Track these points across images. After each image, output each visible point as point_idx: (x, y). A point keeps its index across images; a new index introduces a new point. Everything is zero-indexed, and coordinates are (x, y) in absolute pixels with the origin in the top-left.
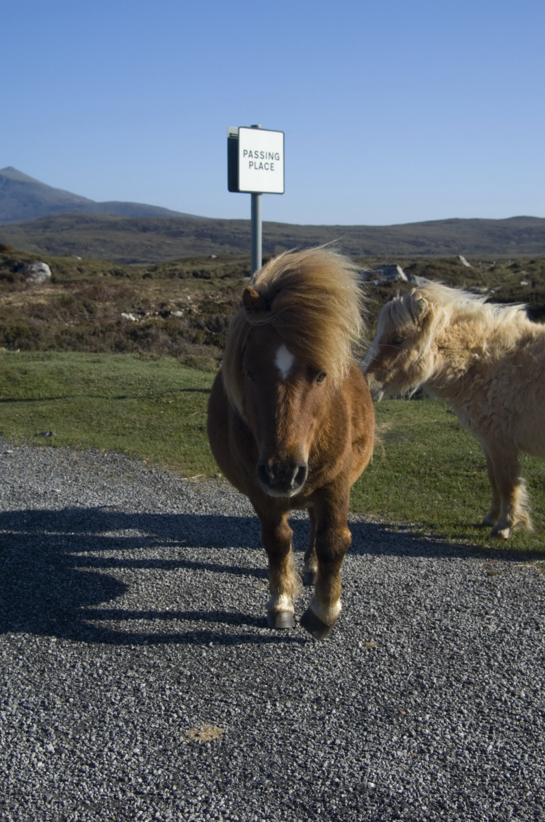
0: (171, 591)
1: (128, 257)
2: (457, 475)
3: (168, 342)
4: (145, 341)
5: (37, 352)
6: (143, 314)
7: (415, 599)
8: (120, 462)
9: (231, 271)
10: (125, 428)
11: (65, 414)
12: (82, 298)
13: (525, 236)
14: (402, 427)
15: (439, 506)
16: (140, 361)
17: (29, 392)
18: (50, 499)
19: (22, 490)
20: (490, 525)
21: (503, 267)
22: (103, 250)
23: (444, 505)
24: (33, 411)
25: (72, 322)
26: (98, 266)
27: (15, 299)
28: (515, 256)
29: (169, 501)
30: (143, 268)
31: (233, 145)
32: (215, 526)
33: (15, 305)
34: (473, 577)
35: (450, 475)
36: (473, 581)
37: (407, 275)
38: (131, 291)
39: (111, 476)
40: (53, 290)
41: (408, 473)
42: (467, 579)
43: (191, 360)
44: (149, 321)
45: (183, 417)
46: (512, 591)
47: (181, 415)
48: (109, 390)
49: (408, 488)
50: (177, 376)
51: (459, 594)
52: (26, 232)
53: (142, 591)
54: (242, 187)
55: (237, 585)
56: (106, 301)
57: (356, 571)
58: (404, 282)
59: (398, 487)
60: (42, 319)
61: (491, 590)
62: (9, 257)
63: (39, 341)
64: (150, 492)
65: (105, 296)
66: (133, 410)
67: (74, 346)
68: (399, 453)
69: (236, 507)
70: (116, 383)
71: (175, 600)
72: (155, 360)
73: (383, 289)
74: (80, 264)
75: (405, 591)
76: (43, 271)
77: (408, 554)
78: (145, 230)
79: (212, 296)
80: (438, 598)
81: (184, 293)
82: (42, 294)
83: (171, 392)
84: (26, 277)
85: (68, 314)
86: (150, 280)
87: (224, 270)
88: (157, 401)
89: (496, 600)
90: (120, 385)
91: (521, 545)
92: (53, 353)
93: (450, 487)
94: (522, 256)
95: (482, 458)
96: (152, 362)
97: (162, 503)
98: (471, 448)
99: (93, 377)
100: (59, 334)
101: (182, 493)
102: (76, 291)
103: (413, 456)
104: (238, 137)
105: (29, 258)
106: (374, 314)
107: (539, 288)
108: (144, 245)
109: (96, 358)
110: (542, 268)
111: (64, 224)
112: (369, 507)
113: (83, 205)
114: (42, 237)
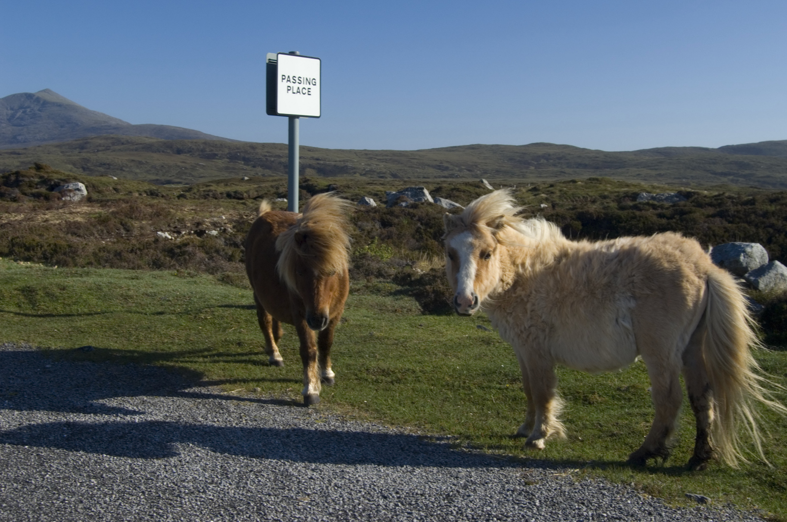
0: (215, 504)
1: (163, 178)
2: (490, 387)
3: (205, 260)
4: (182, 258)
5: (75, 269)
6: (179, 232)
7: (456, 509)
9: (264, 192)
10: (163, 343)
11: (104, 330)
12: (118, 216)
13: (542, 161)
14: (435, 342)
15: (474, 417)
16: (177, 278)
17: (67, 307)
20: (525, 436)
21: (524, 190)
22: (138, 171)
23: (478, 417)
24: (72, 327)
25: (108, 240)
26: (133, 186)
27: (51, 217)
28: (534, 180)
29: (209, 415)
30: (178, 188)
31: (272, 69)
32: (256, 440)
33: (52, 222)
34: (511, 487)
35: (483, 388)
36: (512, 491)
37: (433, 197)
38: (167, 210)
40: (90, 209)
41: (443, 386)
42: (506, 489)
43: (228, 277)
44: (186, 239)
45: (221, 333)
46: (550, 499)
47: (219, 330)
48: (147, 306)
49: (444, 401)
50: (214, 292)
51: (499, 503)
52: (62, 152)
53: (186, 504)
54: (280, 111)
55: (280, 497)
56: (142, 220)
57: (397, 482)
58: (430, 204)
59: (433, 400)
60: (79, 236)
61: (530, 499)
62: (46, 176)
63: (76, 258)
64: (191, 406)
65: (142, 215)
66: (172, 325)
67: (112, 263)
68: (434, 367)
69: (276, 421)
70: (154, 299)
71: (220, 513)
72: (192, 277)
73: (411, 210)
74: (116, 184)
75: (446, 501)
76: (79, 190)
77: (447, 465)
78: (179, 152)
79: (246, 216)
80: (479, 507)
81: (219, 213)
82: (78, 212)
83: (209, 308)
84: (63, 197)
85: (105, 231)
86: (185, 200)
87: (257, 191)
88: (195, 317)
89: (535, 508)
90: (158, 301)
91: (555, 455)
92: (92, 269)
93: (484, 399)
94: (541, 180)
95: (514, 371)
96: (189, 279)
97: (202, 417)
98: (502, 362)
99: (131, 293)
100: (97, 251)
101: (222, 407)
102: (112, 209)
103: (447, 370)
104: (277, 63)
105: (65, 178)
106: (402, 234)
107: (558, 210)
108: (179, 166)
109: (134, 275)
110: (561, 191)
111: (100, 145)
112: (407, 420)
113: (120, 127)
114: (78, 157)
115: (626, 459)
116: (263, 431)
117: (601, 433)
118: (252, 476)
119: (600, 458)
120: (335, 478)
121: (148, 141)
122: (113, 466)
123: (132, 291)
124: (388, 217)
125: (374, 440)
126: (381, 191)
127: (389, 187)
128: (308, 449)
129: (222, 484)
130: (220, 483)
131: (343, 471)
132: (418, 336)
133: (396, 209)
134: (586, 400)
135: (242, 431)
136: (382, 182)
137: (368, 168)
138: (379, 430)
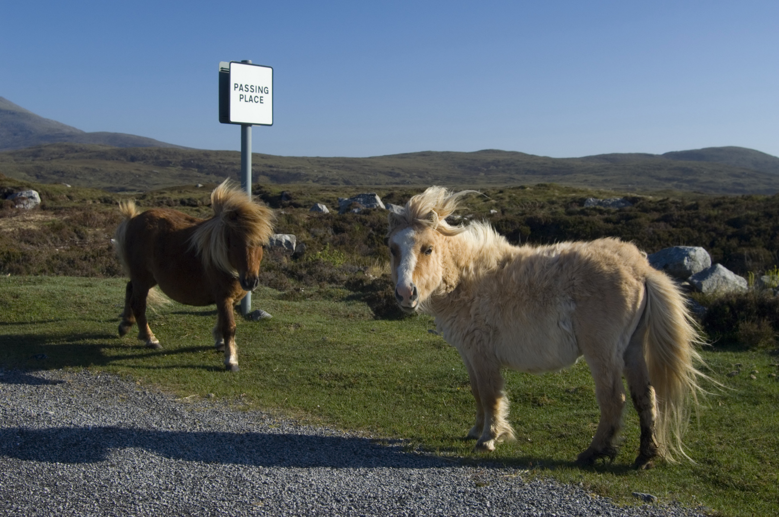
0: (169, 510)
1: (117, 186)
2: (441, 391)
5: (29, 277)
7: (408, 511)
8: (113, 384)
11: (58, 337)
12: (72, 224)
13: (492, 167)
14: (387, 346)
15: (426, 421)
17: (20, 315)
18: (43, 421)
19: (15, 413)
20: (475, 438)
21: (474, 196)
22: (92, 178)
23: (430, 420)
24: (25, 335)
25: (62, 247)
26: (87, 194)
27: (5, 225)
28: (484, 186)
29: (163, 422)
30: (132, 196)
31: (225, 78)
32: (210, 446)
33: (5, 230)
34: (463, 488)
35: (435, 391)
36: (463, 492)
37: (385, 204)
39: (104, 397)
40: (43, 216)
41: (395, 390)
42: (457, 491)
45: (174, 339)
46: (501, 500)
47: (173, 337)
48: (101, 314)
49: (396, 404)
51: (450, 505)
52: (15, 160)
53: (140, 511)
54: (232, 119)
55: (234, 503)
56: (96, 227)
57: (350, 486)
58: (382, 210)
59: (386, 404)
60: (32, 244)
61: (481, 501)
63: (30, 266)
64: (145, 412)
65: (96, 222)
67: (65, 271)
68: (386, 371)
69: (230, 426)
70: (108, 307)
73: (363, 217)
74: (70, 192)
75: (398, 504)
76: (32, 198)
77: (398, 467)
78: (133, 159)
80: (431, 509)
82: (32, 220)
83: (163, 315)
84: (16, 204)
85: (59, 239)
89: (486, 510)
90: (112, 308)
91: (505, 455)
92: (45, 277)
93: (435, 403)
94: (491, 186)
95: (464, 374)
97: (156, 424)
98: (453, 365)
99: (84, 300)
100: (50, 259)
101: (176, 413)
102: (66, 217)
103: (399, 374)
104: (230, 71)
105: (18, 186)
106: (354, 240)
107: (508, 215)
108: (133, 174)
109: (88, 282)
110: (510, 197)
111: (54, 153)
112: (359, 424)
113: (73, 135)
114: (32, 165)
115: (575, 459)
116: (217, 437)
117: (550, 434)
118: (206, 482)
119: (550, 458)
120: (289, 483)
121: (102, 149)
122: (66, 473)
123: (86, 299)
124: (341, 223)
125: (327, 444)
126: (333, 198)
127: (342, 194)
128: (262, 454)
129: (177, 490)
130: (174, 490)
131: (296, 475)
132: (370, 341)
133: (348, 216)
134: (535, 402)
135: (196, 436)
136: (334, 189)
137: (321, 175)
138: (332, 434)
